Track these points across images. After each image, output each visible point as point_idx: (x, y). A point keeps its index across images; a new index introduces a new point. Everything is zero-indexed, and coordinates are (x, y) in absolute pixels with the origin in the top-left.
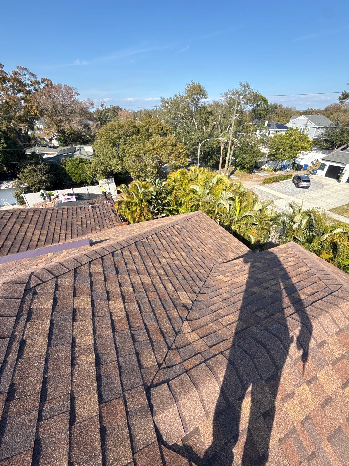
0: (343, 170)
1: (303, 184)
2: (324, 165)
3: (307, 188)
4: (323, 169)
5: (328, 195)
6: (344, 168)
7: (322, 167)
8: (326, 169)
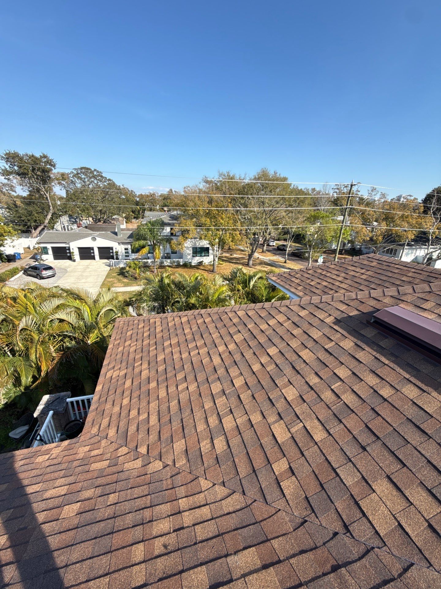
0: (69, 249)
1: (47, 274)
2: (45, 248)
3: (53, 276)
4: (47, 253)
5: (82, 275)
6: (69, 247)
7: (45, 251)
8: (50, 251)
